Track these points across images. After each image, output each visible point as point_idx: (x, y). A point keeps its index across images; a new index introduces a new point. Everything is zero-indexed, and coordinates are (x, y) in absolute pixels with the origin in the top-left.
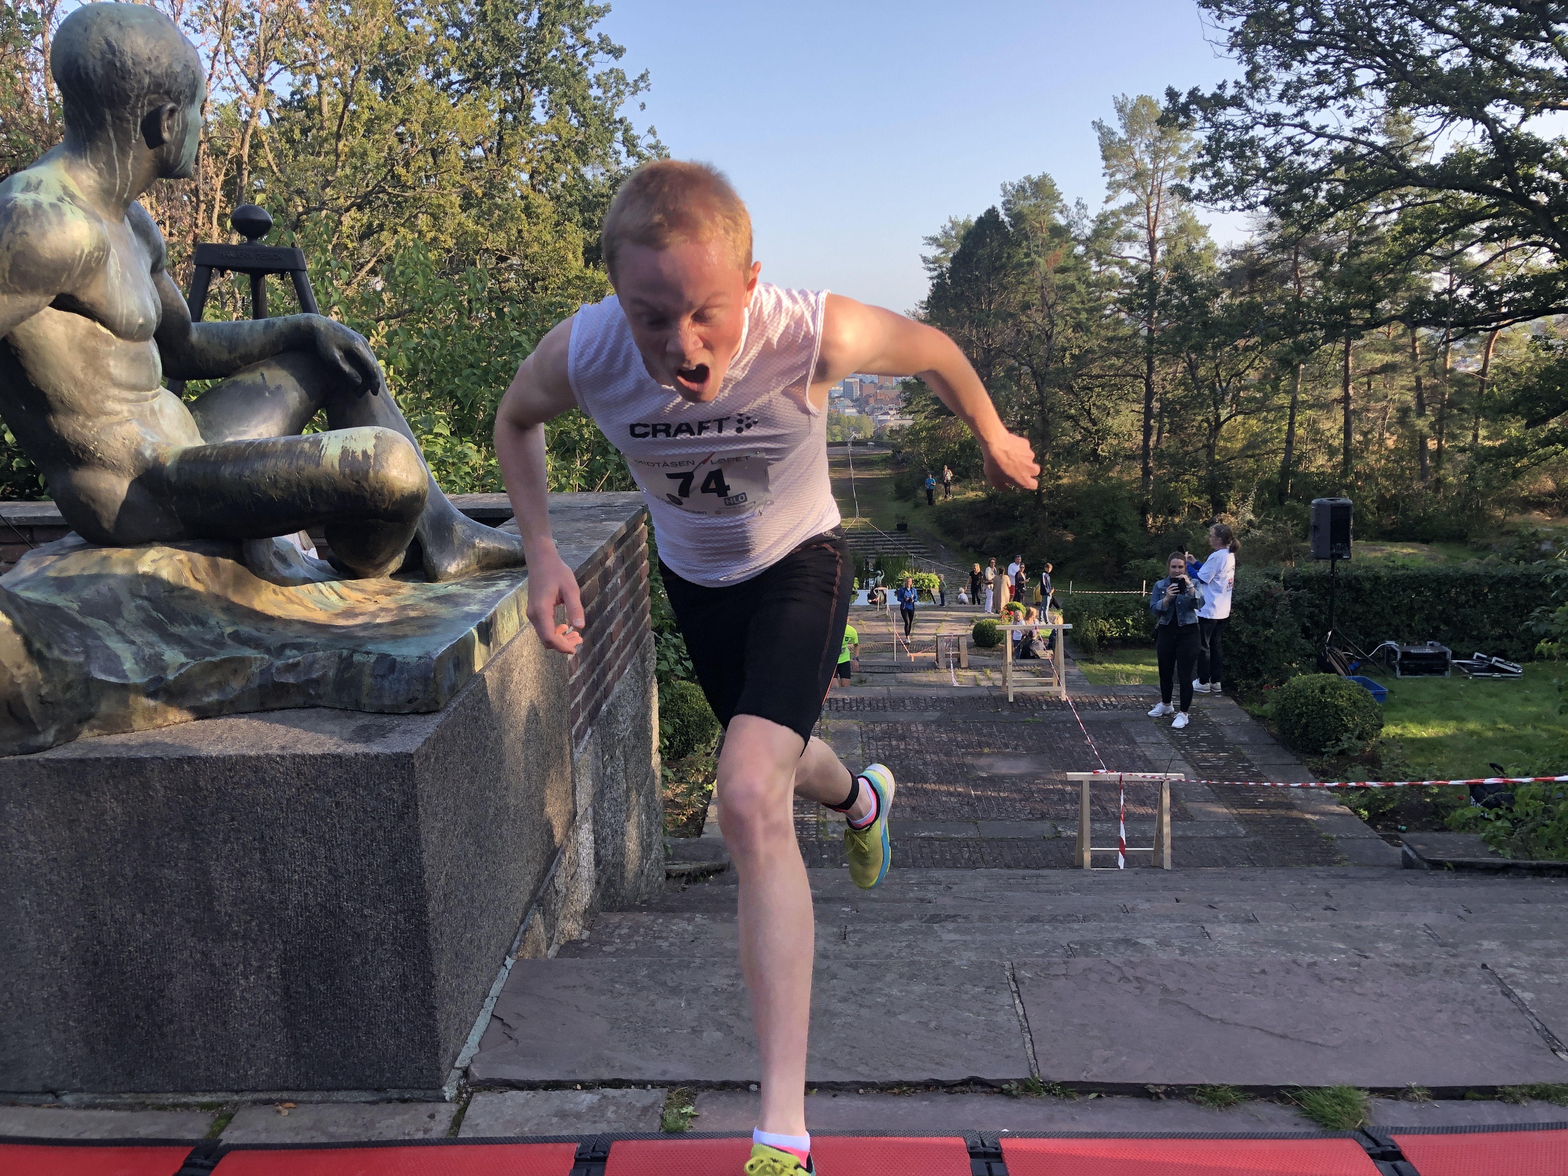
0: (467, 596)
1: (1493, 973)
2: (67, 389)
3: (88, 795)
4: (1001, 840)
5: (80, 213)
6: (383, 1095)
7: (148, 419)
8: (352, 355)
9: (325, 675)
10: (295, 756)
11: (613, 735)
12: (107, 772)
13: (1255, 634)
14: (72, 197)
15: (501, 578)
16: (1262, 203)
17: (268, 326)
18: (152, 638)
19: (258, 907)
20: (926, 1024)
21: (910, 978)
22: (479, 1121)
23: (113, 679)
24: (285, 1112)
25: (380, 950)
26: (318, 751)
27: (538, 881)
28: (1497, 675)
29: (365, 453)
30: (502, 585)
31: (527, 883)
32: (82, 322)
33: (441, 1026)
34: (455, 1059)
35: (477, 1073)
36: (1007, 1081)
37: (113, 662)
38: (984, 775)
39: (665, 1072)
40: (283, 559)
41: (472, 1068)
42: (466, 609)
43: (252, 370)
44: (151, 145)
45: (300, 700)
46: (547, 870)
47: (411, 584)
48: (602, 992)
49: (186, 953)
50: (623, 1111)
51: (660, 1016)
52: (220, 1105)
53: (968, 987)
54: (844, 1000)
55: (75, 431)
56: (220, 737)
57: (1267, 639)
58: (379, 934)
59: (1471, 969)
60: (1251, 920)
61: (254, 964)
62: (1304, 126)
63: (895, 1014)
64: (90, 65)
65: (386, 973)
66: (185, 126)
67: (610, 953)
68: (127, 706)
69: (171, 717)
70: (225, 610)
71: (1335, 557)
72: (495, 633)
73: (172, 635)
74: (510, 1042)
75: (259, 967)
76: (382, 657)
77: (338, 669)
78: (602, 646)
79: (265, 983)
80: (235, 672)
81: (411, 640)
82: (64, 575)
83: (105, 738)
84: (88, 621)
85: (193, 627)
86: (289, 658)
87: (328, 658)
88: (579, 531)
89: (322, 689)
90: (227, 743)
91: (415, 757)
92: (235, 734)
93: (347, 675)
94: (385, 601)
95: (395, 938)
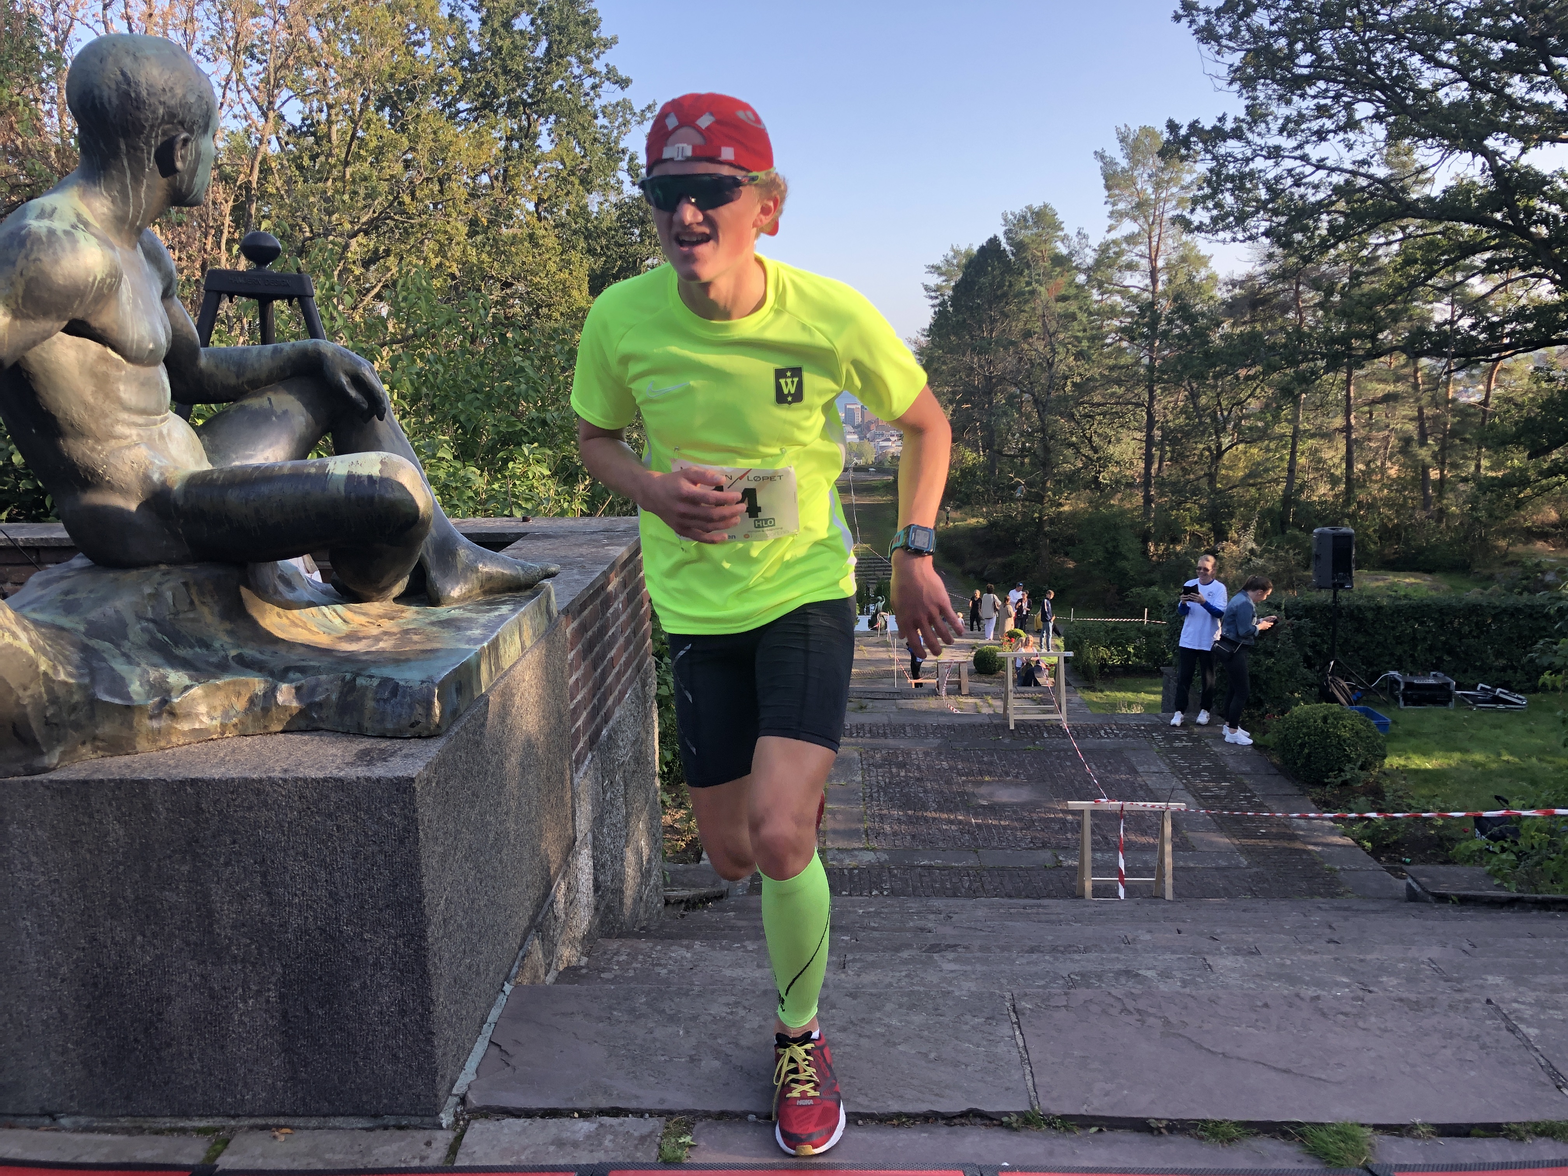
0: (469, 620)
1: (1498, 1008)
2: (77, 413)
3: (91, 816)
4: (1003, 869)
5: (94, 241)
6: (379, 1121)
7: (156, 443)
8: (358, 381)
9: (328, 697)
10: (297, 779)
11: (613, 761)
12: (110, 795)
13: (1257, 663)
14: (86, 224)
15: (504, 603)
16: (1263, 234)
17: (275, 351)
18: (157, 660)
19: (258, 930)
20: (926, 1055)
21: (910, 1008)
22: (476, 1148)
23: (117, 701)
24: (282, 1138)
25: (379, 975)
26: (321, 775)
27: (538, 906)
28: (1501, 706)
30: (505, 609)
31: (527, 909)
32: (94, 347)
33: (439, 1052)
34: (453, 1086)
35: (474, 1100)
36: (1007, 1114)
37: (118, 684)
38: (985, 803)
39: (662, 1101)
40: (288, 583)
41: (470, 1096)
42: (469, 633)
43: (260, 395)
44: (164, 174)
45: (303, 724)
46: (546, 895)
47: (414, 608)
48: (600, 1019)
49: (186, 976)
50: (621, 1140)
51: (658, 1045)
52: (216, 1130)
53: (968, 1017)
54: (843, 1029)
55: (84, 454)
56: (223, 759)
57: (1269, 669)
58: (378, 959)
59: (1476, 1005)
60: (1253, 952)
61: (253, 987)
62: (1305, 158)
63: (895, 1044)
64: (106, 94)
65: (385, 998)
66: (198, 154)
67: (608, 980)
68: (131, 727)
69: (174, 739)
70: (231, 633)
71: (1337, 587)
72: (497, 657)
73: (177, 657)
74: (508, 1069)
75: (259, 992)
76: (385, 681)
77: (341, 693)
78: (603, 670)
79: (264, 1006)
80: (239, 695)
81: (412, 664)
82: (71, 597)
83: (108, 760)
84: (94, 643)
85: (198, 650)
86: (293, 681)
87: (331, 682)
88: (581, 556)
89: (324, 713)
90: (229, 766)
91: (417, 781)
92: (237, 757)
93: (350, 699)
94: (388, 625)
95: (394, 963)
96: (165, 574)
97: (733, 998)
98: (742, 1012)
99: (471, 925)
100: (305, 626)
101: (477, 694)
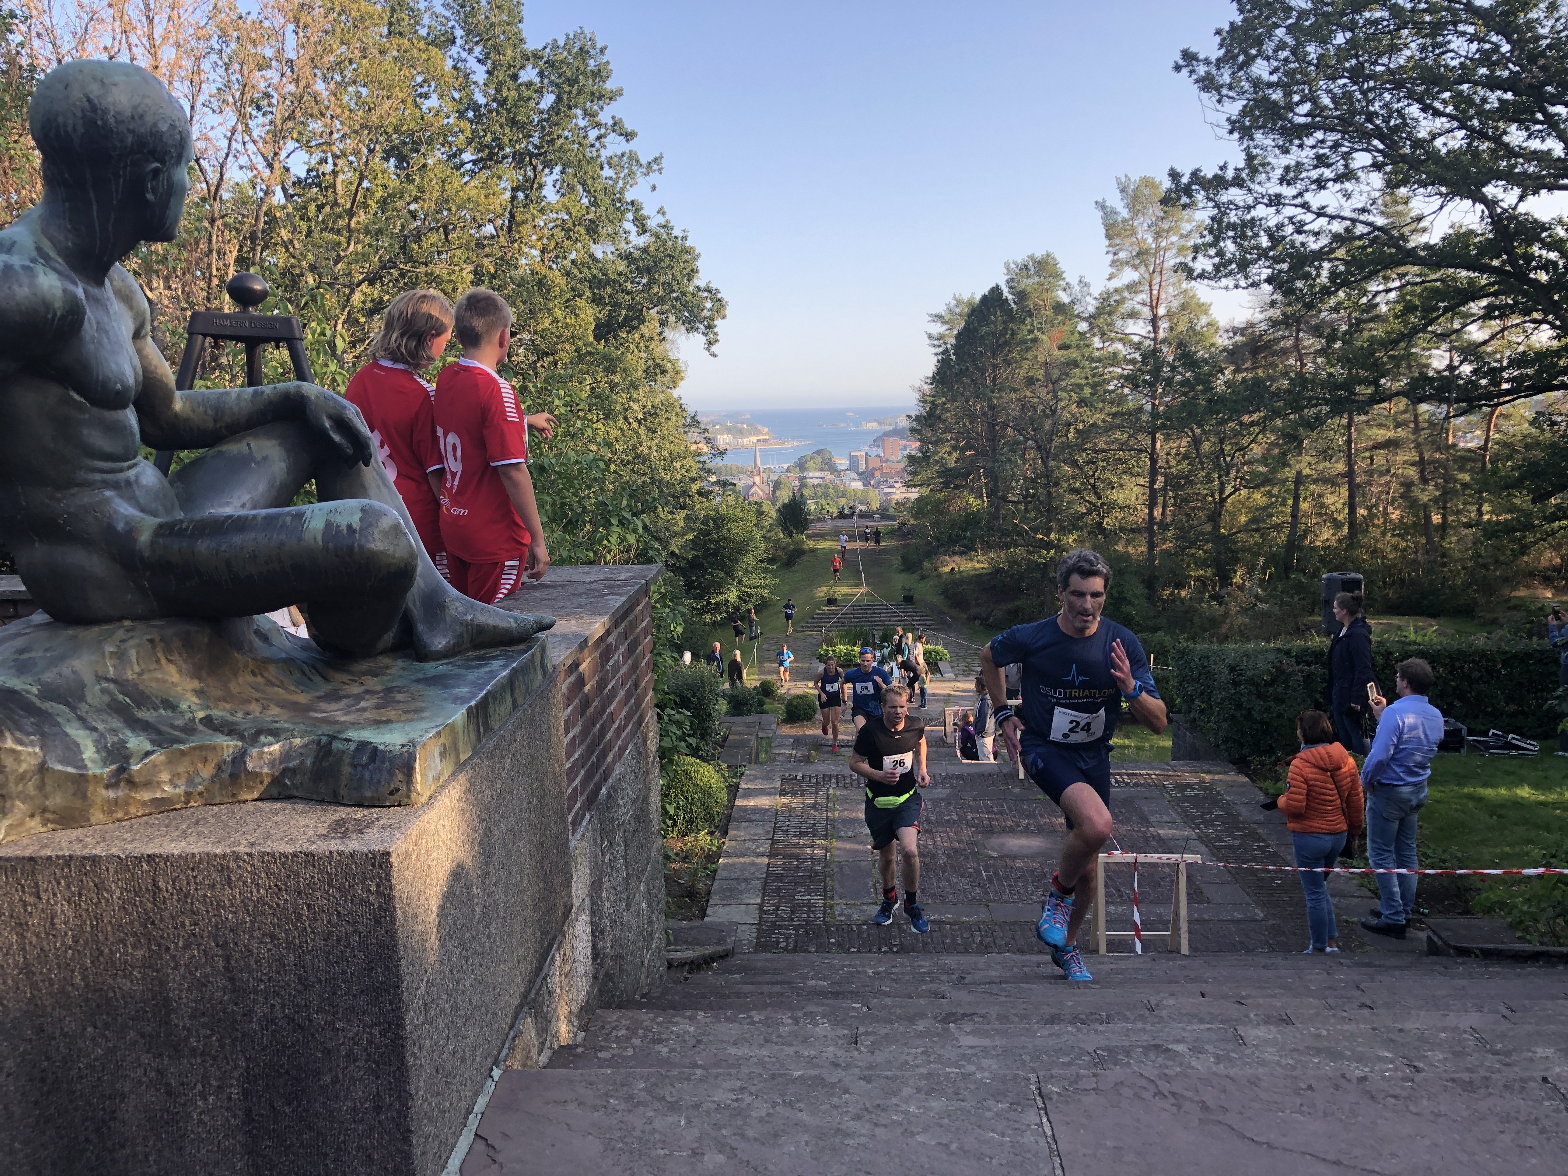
0: (458, 676)
1: (1556, 1089)
4: (1015, 923)
8: (343, 425)
9: (302, 763)
10: (263, 854)
11: (612, 821)
12: (59, 872)
15: (495, 658)
16: (1266, 281)
17: (255, 393)
18: (116, 723)
19: (219, 1020)
20: (947, 1146)
21: (928, 1093)
23: (70, 770)
25: (352, 1067)
26: (290, 849)
27: (530, 981)
28: (1513, 752)
29: (350, 527)
30: (496, 664)
33: (418, 1151)
37: (72, 752)
38: (995, 855)
40: (264, 638)
42: (456, 691)
43: (239, 441)
45: (275, 792)
46: (539, 969)
47: (400, 663)
48: (595, 1108)
49: (140, 1071)
51: (657, 1136)
53: (991, 1102)
54: (857, 1118)
56: (184, 832)
57: (1280, 716)
58: (351, 1050)
59: (1532, 1084)
60: (1287, 1021)
61: (214, 1083)
62: (1306, 206)
63: (913, 1134)
64: (70, 122)
65: (358, 1093)
67: (605, 1060)
68: (84, 797)
69: (132, 810)
70: (199, 693)
72: (486, 717)
73: (138, 721)
74: (495, 1167)
75: (219, 1087)
76: (363, 745)
77: (316, 758)
78: (602, 726)
79: (225, 1104)
80: (205, 760)
81: (394, 725)
82: (25, 656)
83: (59, 833)
84: (48, 706)
85: (162, 711)
86: (264, 745)
87: (306, 746)
88: (580, 606)
89: (298, 780)
90: (191, 839)
91: (394, 855)
92: (200, 829)
93: (325, 764)
94: (373, 683)
95: (369, 1055)
96: (129, 630)
97: (739, 1084)
98: (748, 1099)
99: (455, 1008)
100: (282, 685)
101: (463, 757)
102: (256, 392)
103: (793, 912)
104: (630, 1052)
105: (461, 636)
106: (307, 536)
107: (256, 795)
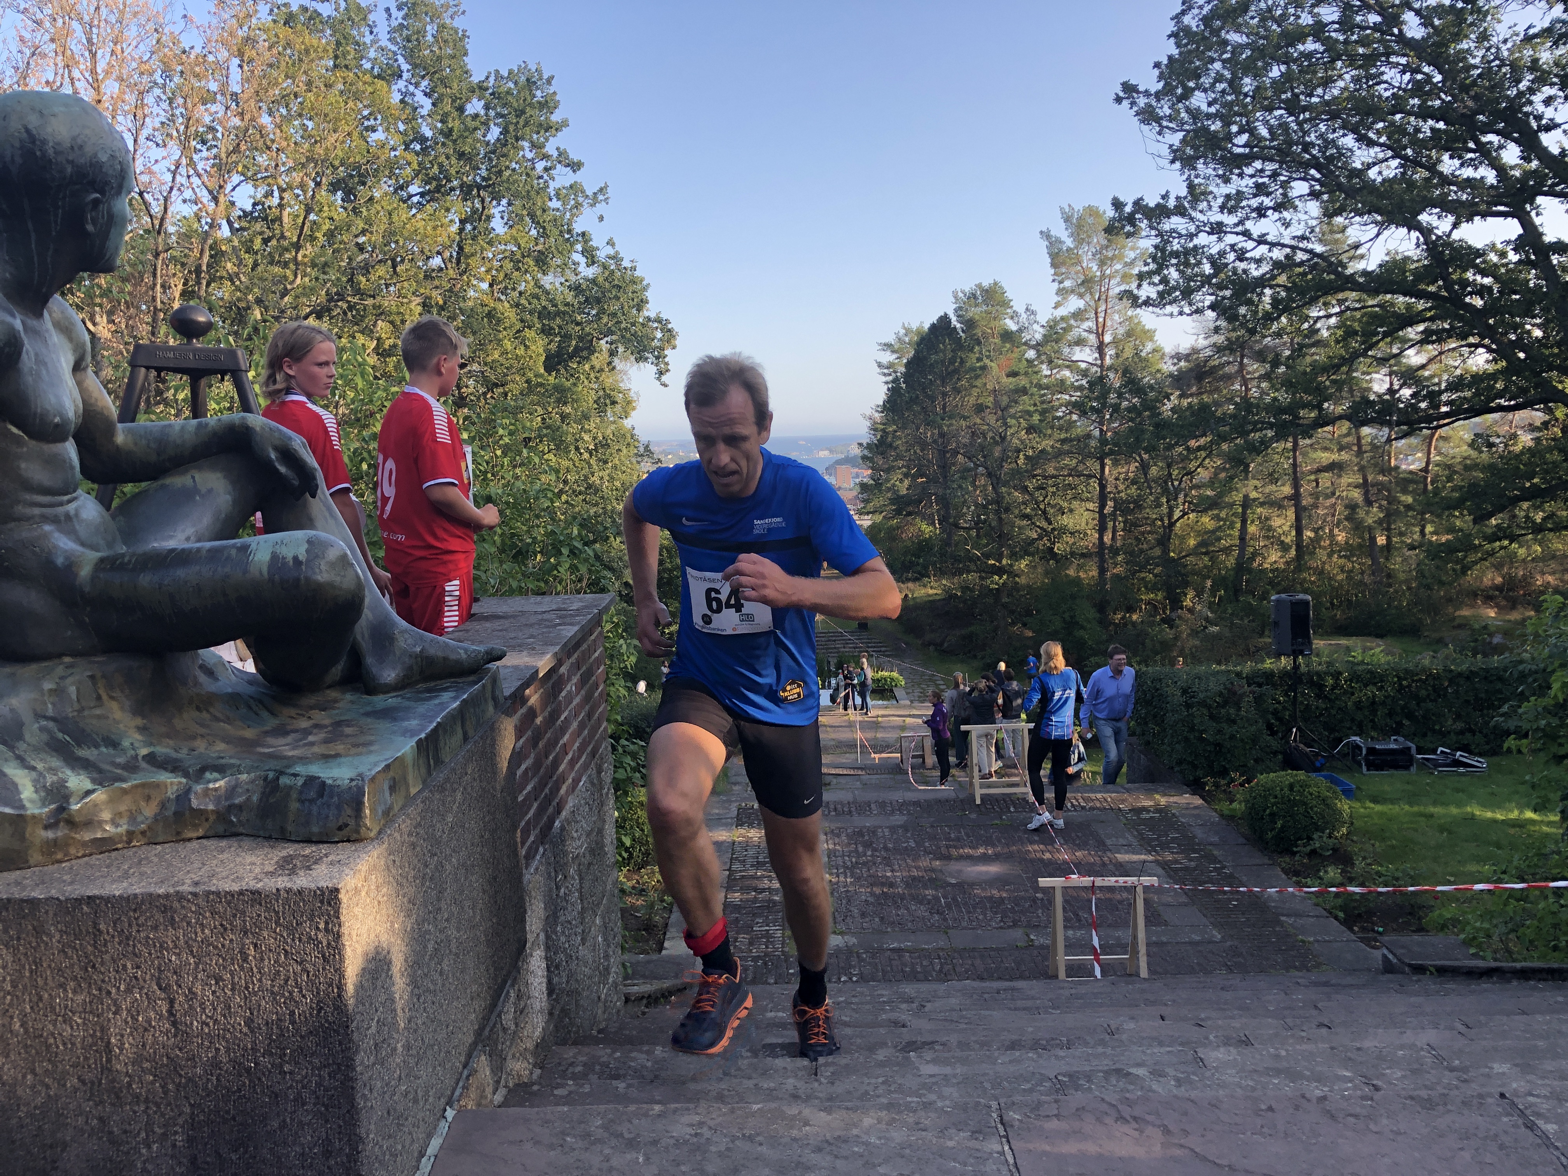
1: (1513, 1105)
4: (974, 950)
8: (288, 456)
9: (248, 799)
10: (208, 893)
11: (566, 853)
15: (445, 689)
16: (1209, 307)
18: (56, 762)
19: (162, 1065)
21: (889, 1124)
23: (8, 810)
25: (300, 1112)
26: (236, 887)
27: (484, 1019)
28: (1462, 770)
29: (295, 558)
30: (446, 696)
31: (471, 1022)
37: (10, 793)
38: (953, 881)
40: (210, 672)
42: (405, 724)
45: (221, 829)
46: (493, 1005)
47: (348, 696)
48: (552, 1147)
49: (81, 1120)
53: (953, 1131)
54: (819, 1150)
56: (126, 872)
57: (1232, 737)
58: (299, 1093)
59: (1490, 1100)
60: (1246, 1042)
61: (157, 1129)
62: (1247, 234)
63: (874, 1166)
65: (307, 1138)
67: (562, 1097)
68: (23, 838)
69: (72, 851)
70: (142, 729)
71: (1296, 653)
72: (437, 750)
73: (78, 759)
75: (163, 1135)
76: (311, 780)
77: (263, 793)
78: (555, 757)
79: (170, 1152)
80: (148, 798)
81: (343, 760)
85: (104, 749)
86: (209, 782)
87: (252, 782)
88: (532, 637)
89: (244, 817)
90: (133, 880)
91: (343, 891)
92: (143, 869)
93: (272, 800)
94: (320, 717)
95: (317, 1098)
96: (69, 666)
97: (697, 1118)
98: (707, 1134)
100: (228, 720)
101: (413, 791)
102: (200, 424)
103: (751, 943)
104: (587, 1089)
105: (411, 668)
106: (253, 570)
107: (201, 832)
